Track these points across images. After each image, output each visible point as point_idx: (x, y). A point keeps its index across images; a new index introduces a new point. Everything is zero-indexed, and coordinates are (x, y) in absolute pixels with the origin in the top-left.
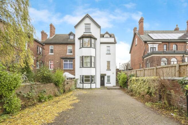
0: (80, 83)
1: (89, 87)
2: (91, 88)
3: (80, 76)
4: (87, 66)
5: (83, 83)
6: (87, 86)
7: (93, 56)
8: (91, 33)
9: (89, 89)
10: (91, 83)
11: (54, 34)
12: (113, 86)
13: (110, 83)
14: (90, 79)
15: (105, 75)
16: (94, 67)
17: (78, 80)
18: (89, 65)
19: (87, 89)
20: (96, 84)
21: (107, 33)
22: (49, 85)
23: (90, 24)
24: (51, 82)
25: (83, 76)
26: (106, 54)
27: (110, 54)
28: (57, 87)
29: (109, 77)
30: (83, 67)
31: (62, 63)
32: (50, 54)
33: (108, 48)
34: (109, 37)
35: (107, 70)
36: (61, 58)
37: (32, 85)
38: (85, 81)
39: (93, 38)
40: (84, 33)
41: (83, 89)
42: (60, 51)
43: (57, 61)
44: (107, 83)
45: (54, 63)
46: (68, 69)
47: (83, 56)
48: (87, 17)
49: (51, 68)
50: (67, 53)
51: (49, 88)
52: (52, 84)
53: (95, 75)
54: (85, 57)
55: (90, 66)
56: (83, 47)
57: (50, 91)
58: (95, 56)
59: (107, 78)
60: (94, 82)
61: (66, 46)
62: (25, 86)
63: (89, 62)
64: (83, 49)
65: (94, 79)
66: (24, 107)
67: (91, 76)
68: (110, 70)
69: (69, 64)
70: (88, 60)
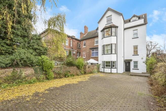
0: (102, 68)
1: (110, 72)
2: (111, 73)
3: (102, 61)
4: (108, 53)
5: (104, 68)
6: (108, 70)
7: (114, 44)
8: (112, 23)
9: (109, 73)
10: (112, 68)
11: (87, 32)
12: (143, 73)
13: (138, 69)
14: (111, 64)
15: (131, 60)
16: (115, 54)
17: (101, 65)
18: (109, 52)
19: (107, 73)
20: (117, 69)
21: (134, 16)
22: (72, 68)
23: (112, 15)
24: (75, 66)
25: (104, 61)
26: (133, 38)
27: (138, 38)
28: (79, 69)
29: (136, 63)
30: (104, 54)
31: (90, 52)
32: (84, 47)
33: (135, 32)
34: (137, 19)
35: (133, 55)
36: (90, 49)
37: (61, 67)
38: (106, 67)
39: (114, 27)
40: (106, 25)
41: (104, 72)
42: (90, 43)
43: (88, 51)
44: (133, 69)
45: (86, 53)
46: (95, 56)
47: (104, 45)
48: (109, 10)
49: (84, 56)
50: (94, 44)
51: (73, 70)
52: (75, 67)
53: (116, 60)
54: (106, 45)
55: (111, 53)
56: (104, 37)
57: (73, 71)
58: (116, 43)
59: (134, 64)
60: (115, 67)
61: (93, 39)
62: (58, 67)
63: (110, 49)
64: (104, 39)
65: (115, 64)
66: (55, 78)
67: (112, 61)
68: (138, 55)
69: (95, 52)
70: (109, 48)
